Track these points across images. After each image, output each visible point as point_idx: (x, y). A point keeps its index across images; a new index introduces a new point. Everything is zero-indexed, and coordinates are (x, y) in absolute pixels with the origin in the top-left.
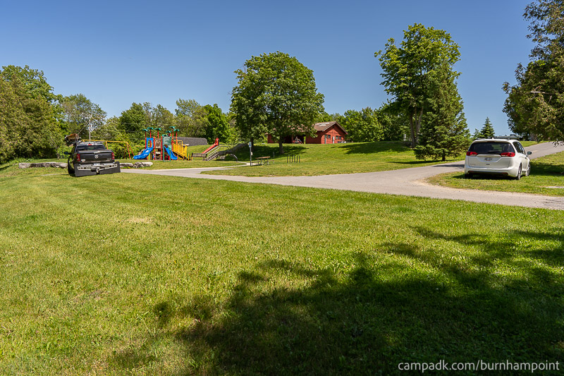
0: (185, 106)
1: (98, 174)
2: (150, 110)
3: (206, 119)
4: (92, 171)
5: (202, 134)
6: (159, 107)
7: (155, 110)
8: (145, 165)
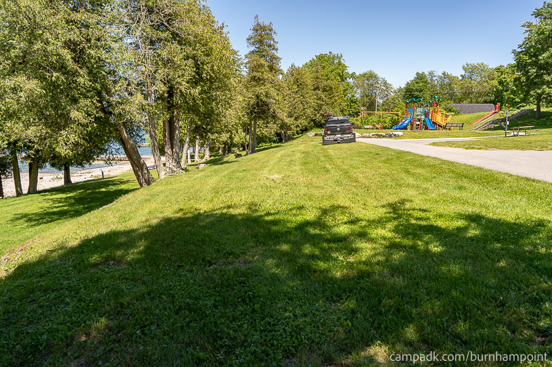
0: (471, 70)
1: (339, 143)
2: (435, 78)
3: (495, 83)
4: (335, 141)
5: (488, 99)
6: (444, 74)
7: (441, 78)
8: (395, 135)
